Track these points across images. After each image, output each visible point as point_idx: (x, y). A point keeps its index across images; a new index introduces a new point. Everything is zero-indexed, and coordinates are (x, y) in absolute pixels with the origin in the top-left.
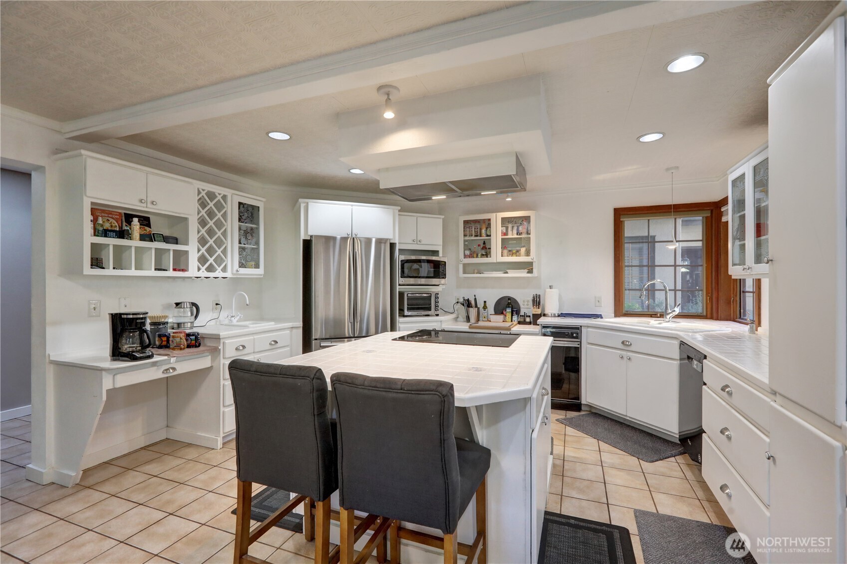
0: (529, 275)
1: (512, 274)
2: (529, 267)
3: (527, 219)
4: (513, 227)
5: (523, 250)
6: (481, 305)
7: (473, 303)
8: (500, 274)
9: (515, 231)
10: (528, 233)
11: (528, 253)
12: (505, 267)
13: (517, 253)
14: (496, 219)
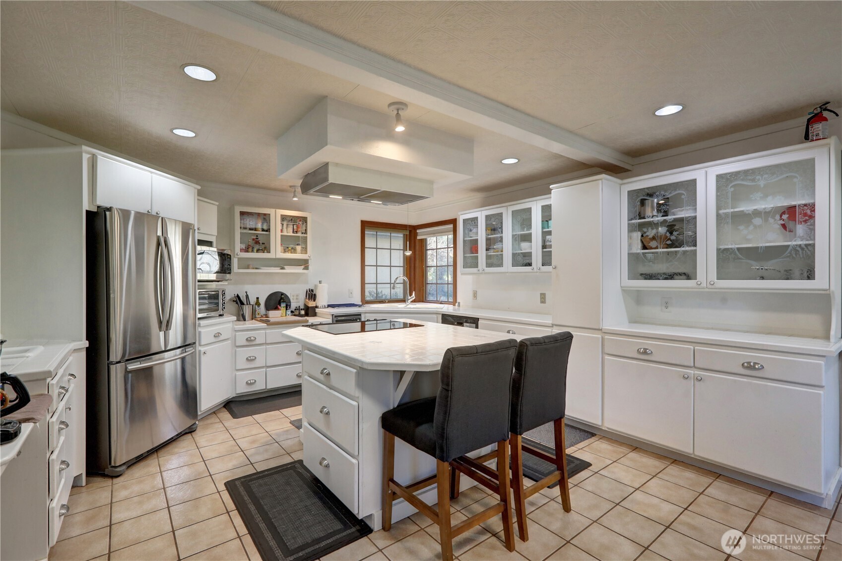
0: (305, 271)
1: (289, 270)
2: (305, 264)
3: (305, 220)
4: (287, 225)
5: (299, 248)
6: (253, 301)
7: (244, 299)
8: (277, 270)
9: (290, 229)
10: (306, 232)
11: (305, 250)
12: (282, 263)
13: (294, 251)
14: (276, 215)
